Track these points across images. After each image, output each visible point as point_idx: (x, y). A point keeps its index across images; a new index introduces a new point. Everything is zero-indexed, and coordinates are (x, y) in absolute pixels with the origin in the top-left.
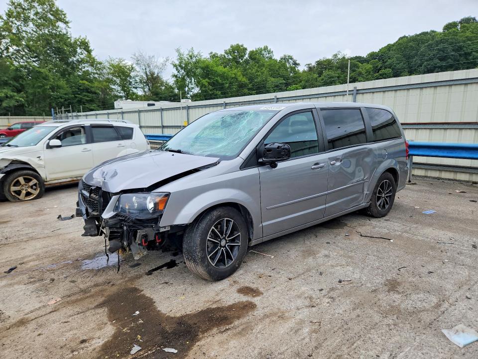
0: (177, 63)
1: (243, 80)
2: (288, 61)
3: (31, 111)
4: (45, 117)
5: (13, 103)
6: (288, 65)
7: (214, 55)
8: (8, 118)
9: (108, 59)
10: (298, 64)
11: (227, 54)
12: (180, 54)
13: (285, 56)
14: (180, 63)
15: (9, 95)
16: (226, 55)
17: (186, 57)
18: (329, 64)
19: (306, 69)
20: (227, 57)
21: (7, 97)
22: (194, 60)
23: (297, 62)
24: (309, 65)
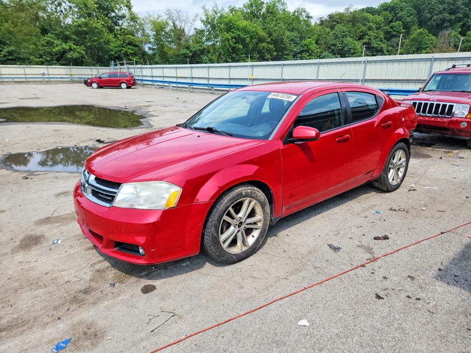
0: (204, 18)
1: (262, 34)
2: (301, 14)
3: (87, 62)
4: (99, 67)
5: (75, 55)
6: (301, 19)
7: (233, 9)
8: (70, 68)
9: (147, 16)
10: (311, 17)
11: (246, 8)
12: (206, 11)
13: (298, 9)
14: (208, 19)
15: (72, 48)
16: (244, 9)
17: (211, 13)
18: (340, 18)
19: (318, 22)
20: (245, 11)
21: (71, 49)
22: (219, 15)
23: (310, 15)
24: (321, 18)
